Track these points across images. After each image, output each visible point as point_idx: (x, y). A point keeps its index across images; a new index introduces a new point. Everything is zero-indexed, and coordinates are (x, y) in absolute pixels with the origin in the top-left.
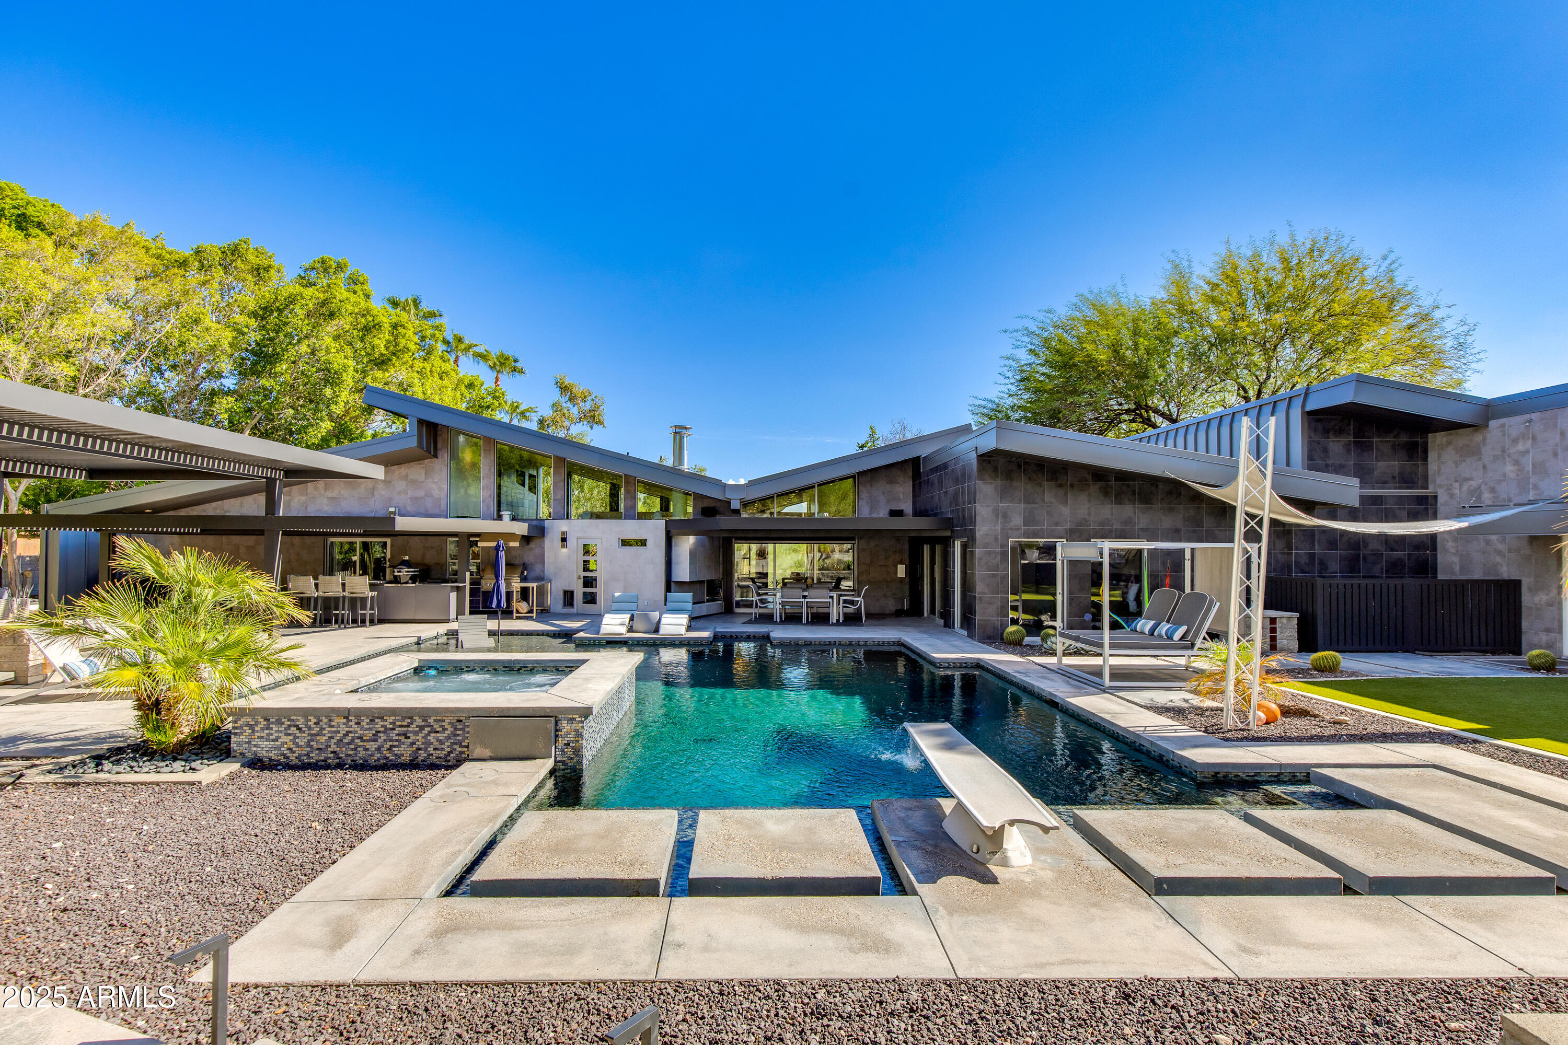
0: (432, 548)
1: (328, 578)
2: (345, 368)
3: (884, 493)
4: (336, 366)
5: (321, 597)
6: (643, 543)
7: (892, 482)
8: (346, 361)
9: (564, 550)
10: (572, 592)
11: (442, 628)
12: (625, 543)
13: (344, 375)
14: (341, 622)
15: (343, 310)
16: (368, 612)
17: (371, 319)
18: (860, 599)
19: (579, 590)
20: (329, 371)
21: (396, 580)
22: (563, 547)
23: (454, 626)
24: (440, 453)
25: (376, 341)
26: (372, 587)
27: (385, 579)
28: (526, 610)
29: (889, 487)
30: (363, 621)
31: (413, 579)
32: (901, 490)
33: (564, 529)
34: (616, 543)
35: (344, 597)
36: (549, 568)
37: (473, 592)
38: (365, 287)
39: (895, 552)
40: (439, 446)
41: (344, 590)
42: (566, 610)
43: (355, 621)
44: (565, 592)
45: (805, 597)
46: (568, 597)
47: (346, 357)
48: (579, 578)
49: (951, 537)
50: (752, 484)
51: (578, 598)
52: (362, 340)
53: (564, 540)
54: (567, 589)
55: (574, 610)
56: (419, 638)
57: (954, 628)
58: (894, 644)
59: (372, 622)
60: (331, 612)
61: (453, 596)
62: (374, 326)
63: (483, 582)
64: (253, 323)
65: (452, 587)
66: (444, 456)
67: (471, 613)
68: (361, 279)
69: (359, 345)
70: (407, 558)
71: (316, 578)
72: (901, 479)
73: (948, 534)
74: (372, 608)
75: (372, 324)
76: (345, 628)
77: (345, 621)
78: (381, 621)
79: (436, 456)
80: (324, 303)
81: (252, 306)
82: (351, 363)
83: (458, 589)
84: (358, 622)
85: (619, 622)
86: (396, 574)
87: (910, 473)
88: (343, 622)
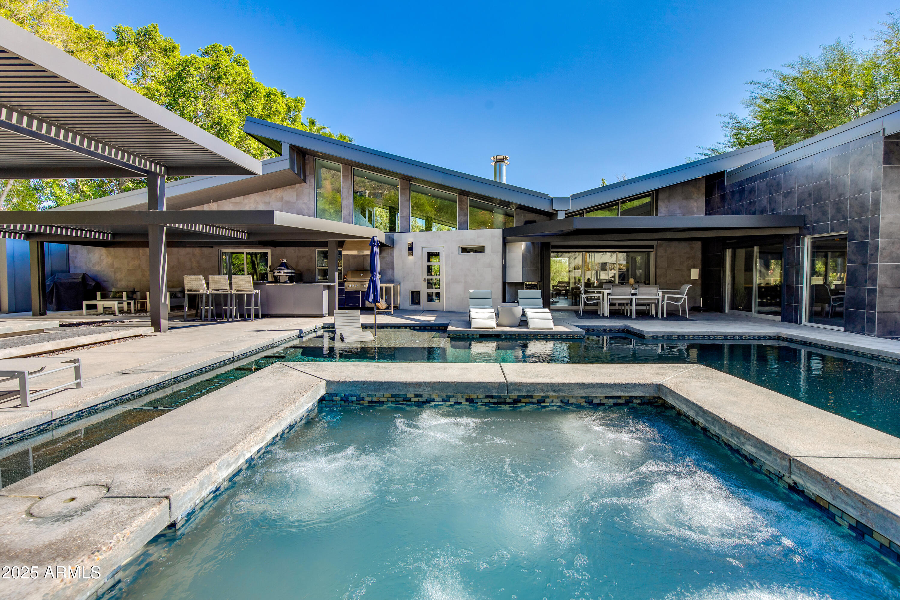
0: (304, 257)
1: (216, 277)
2: (232, 122)
3: (680, 208)
4: (225, 121)
5: (212, 295)
6: (480, 250)
7: (688, 197)
8: (232, 117)
9: (411, 258)
10: (418, 293)
11: (319, 322)
12: (465, 250)
13: (232, 128)
14: (229, 317)
15: (228, 74)
16: (253, 308)
17: (250, 86)
18: (684, 296)
19: (424, 291)
20: (220, 125)
21: (276, 280)
22: (410, 255)
23: (330, 320)
24: (308, 180)
25: (255, 104)
26: (256, 286)
27: (267, 280)
28: (384, 307)
29: (684, 202)
30: (249, 316)
31: (291, 279)
32: (695, 204)
33: (410, 240)
34: (456, 251)
35: (231, 295)
36: (398, 273)
37: (341, 291)
38: (246, 68)
39: (689, 258)
40: (307, 173)
41: (231, 289)
42: (413, 307)
43: (242, 316)
44: (412, 292)
45: (633, 295)
46: (415, 296)
47: (232, 115)
48: (424, 280)
49: (799, 235)
50: (575, 197)
51: (423, 298)
52: (244, 101)
53: (410, 249)
54: (414, 290)
55: (420, 307)
56: (301, 331)
57: (801, 322)
58: (770, 338)
59: (256, 316)
60: (221, 308)
61: (325, 293)
62: (253, 92)
63: (346, 284)
64: (162, 89)
65: (324, 286)
66: (311, 181)
67: (340, 309)
68: (243, 62)
69: (243, 106)
70: (285, 261)
71: (206, 278)
72: (695, 196)
73: (796, 231)
74: (256, 305)
75: (251, 90)
76: (233, 321)
77: (234, 314)
78: (264, 316)
79: (304, 181)
80: (214, 68)
81: (161, 76)
82: (236, 119)
83: (329, 288)
84: (244, 316)
85: (487, 316)
86: (276, 274)
87: (703, 190)
88: (231, 316)
